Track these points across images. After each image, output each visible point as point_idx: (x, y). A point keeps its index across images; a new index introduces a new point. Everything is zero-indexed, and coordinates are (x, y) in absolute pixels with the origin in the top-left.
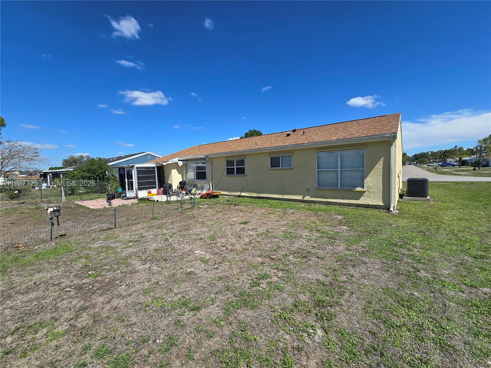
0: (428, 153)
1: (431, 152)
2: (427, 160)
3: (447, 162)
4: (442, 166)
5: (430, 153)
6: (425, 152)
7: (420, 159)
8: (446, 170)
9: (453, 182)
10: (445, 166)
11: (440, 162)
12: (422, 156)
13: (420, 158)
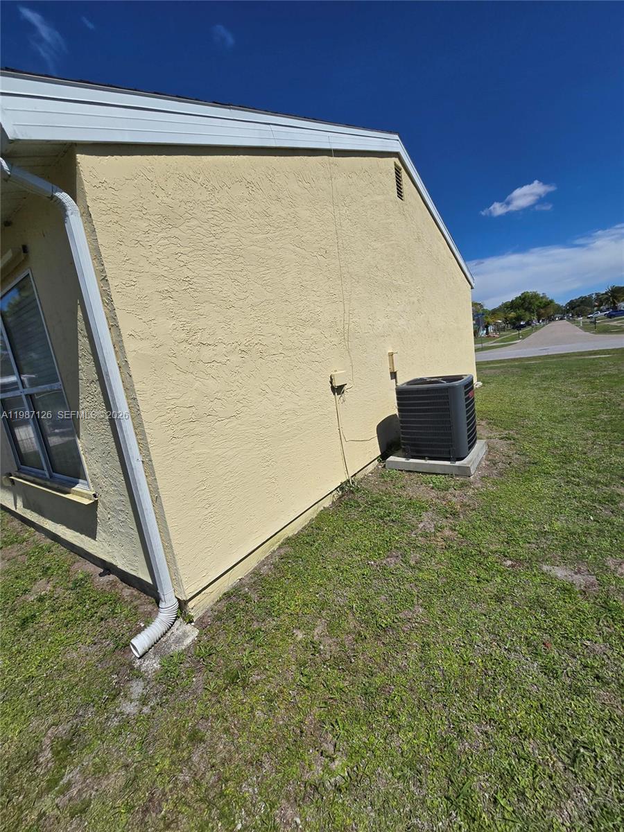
0: (590, 296)
1: (596, 294)
2: (588, 308)
3: (619, 309)
4: (610, 316)
5: (594, 296)
6: (586, 294)
7: (578, 308)
8: (615, 323)
9: (617, 349)
10: (614, 316)
11: (608, 309)
12: (582, 302)
13: (579, 306)
